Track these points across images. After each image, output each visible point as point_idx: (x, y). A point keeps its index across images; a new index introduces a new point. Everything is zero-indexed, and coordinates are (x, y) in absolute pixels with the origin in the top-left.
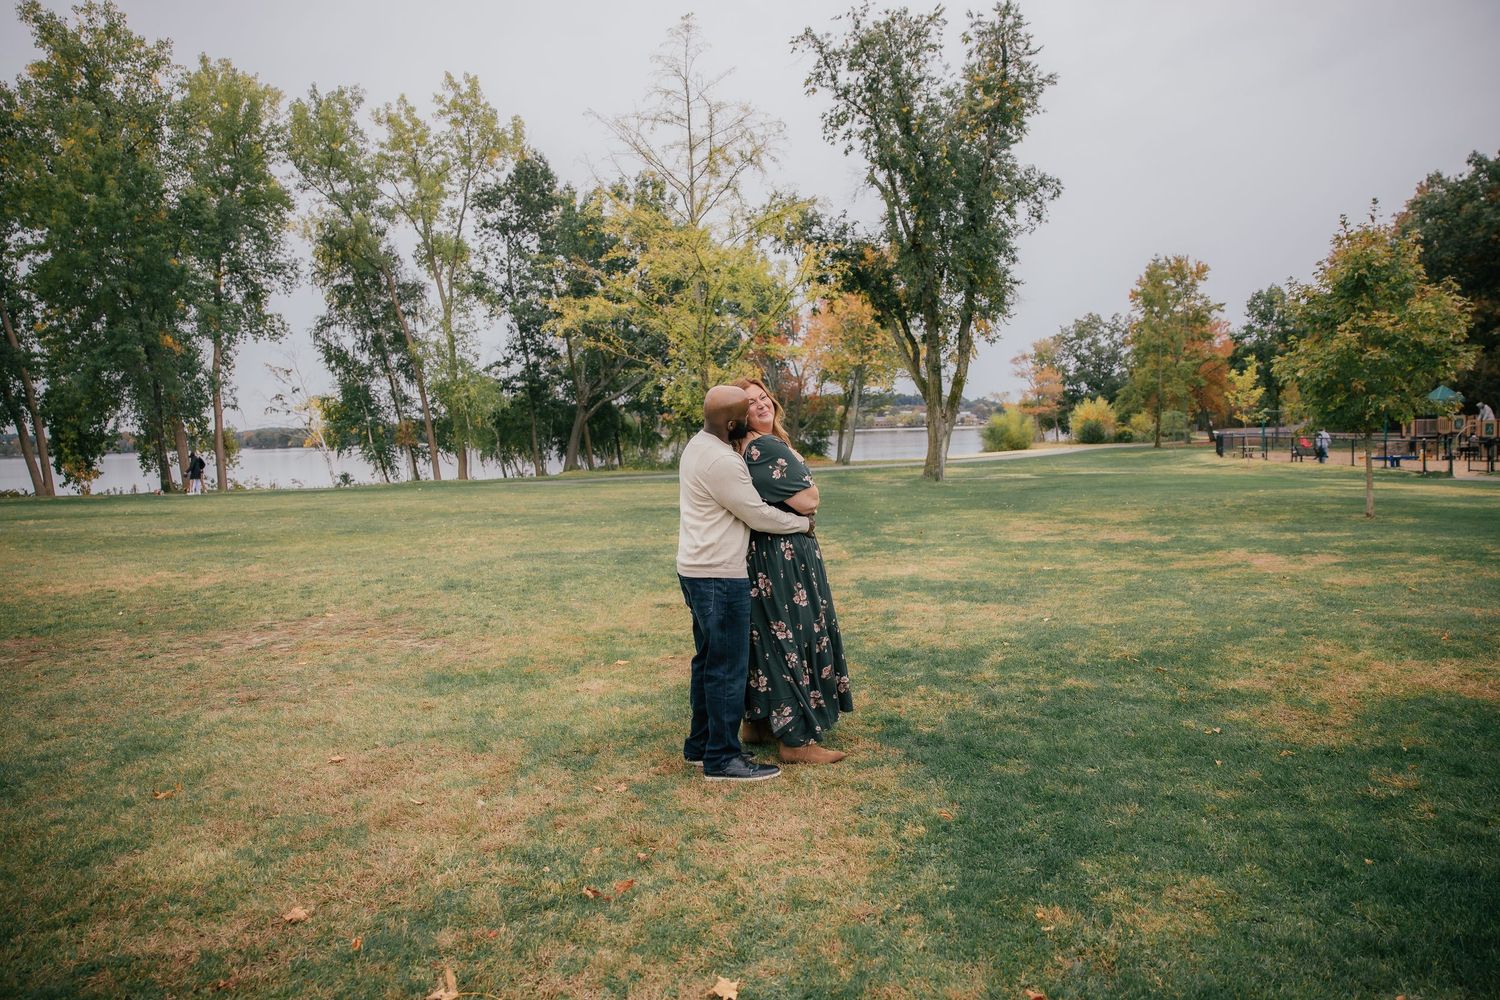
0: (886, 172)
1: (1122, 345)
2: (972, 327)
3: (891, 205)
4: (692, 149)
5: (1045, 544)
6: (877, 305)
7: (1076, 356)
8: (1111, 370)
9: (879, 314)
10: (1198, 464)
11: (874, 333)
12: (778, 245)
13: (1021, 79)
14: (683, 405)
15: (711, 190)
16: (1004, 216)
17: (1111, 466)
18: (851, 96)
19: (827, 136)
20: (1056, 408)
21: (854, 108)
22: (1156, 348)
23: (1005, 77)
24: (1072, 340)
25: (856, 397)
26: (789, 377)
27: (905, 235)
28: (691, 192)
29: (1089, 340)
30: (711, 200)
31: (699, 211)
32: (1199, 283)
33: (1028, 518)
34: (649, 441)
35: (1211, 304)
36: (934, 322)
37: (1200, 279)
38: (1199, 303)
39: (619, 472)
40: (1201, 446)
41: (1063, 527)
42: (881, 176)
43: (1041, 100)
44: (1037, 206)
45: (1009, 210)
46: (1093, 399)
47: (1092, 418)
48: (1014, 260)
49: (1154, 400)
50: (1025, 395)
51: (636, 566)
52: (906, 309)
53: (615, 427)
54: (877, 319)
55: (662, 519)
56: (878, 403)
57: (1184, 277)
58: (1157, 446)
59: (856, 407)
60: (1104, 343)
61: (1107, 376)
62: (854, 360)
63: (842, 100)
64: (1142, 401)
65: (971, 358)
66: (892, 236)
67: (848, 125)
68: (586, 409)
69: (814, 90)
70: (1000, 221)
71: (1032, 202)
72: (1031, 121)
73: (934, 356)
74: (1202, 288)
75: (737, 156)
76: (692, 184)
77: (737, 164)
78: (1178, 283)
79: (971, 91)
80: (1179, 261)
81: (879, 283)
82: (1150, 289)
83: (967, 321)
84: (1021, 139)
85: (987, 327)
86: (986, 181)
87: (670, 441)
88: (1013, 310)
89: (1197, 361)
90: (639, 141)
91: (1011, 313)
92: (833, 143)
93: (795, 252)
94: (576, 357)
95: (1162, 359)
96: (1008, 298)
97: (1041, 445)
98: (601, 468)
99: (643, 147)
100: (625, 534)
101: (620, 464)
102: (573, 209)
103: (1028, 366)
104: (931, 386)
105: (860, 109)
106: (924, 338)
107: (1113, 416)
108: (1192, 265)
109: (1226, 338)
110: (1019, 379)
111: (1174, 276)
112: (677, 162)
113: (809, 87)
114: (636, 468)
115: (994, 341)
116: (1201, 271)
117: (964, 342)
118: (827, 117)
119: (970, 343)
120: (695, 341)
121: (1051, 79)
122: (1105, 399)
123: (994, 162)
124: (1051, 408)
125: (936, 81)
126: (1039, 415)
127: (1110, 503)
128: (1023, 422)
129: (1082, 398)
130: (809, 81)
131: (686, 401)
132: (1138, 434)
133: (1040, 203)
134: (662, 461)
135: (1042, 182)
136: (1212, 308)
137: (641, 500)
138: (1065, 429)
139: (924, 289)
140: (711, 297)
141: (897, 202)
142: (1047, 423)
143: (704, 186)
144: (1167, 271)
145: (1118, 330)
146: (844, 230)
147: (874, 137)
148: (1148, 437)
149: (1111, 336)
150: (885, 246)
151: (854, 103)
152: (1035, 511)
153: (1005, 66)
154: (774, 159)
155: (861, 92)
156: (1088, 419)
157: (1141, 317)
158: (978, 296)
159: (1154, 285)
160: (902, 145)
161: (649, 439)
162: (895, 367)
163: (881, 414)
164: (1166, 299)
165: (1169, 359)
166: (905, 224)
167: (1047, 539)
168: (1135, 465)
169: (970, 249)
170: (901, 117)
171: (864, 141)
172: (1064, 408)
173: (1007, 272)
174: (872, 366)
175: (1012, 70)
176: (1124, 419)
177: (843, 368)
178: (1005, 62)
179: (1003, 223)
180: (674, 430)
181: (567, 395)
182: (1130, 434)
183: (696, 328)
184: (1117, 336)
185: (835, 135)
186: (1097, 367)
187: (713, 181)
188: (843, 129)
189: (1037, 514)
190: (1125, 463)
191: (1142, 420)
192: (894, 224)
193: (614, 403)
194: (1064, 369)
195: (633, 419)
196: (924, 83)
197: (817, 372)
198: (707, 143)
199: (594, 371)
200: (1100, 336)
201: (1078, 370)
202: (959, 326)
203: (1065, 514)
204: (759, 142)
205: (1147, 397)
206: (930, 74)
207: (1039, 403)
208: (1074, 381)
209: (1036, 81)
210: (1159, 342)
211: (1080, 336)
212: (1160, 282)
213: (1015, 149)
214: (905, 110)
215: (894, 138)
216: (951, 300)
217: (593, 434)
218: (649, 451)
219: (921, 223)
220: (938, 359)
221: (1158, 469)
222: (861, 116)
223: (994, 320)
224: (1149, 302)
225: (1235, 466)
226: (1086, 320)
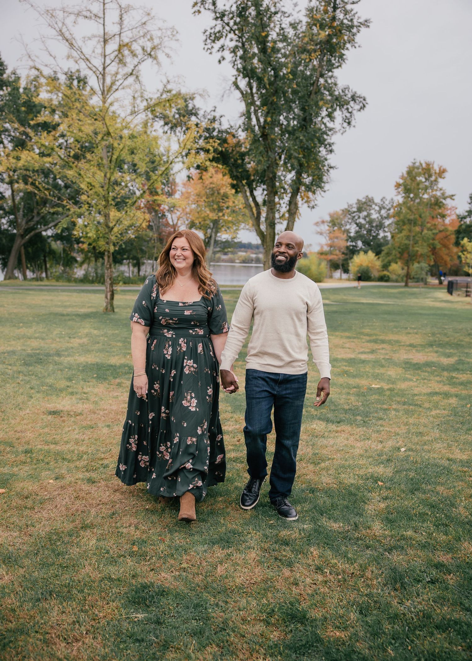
0: (247, 79)
1: (386, 218)
2: (298, 197)
3: (248, 105)
4: (105, 41)
5: (363, 362)
6: (232, 177)
7: (356, 223)
8: (378, 234)
9: (235, 182)
10: (436, 299)
11: (227, 198)
12: (166, 128)
13: (345, 21)
14: (90, 238)
15: (119, 76)
16: (326, 120)
17: (380, 297)
18: (226, 19)
19: (206, 47)
20: (342, 257)
21: (227, 28)
22: (410, 221)
23: (334, 19)
24: (354, 212)
25: (212, 242)
26: (167, 224)
27: (257, 128)
28: (104, 75)
29: (365, 213)
30: (118, 83)
31: (109, 91)
32: (440, 180)
33: (342, 337)
34: (67, 263)
35: (447, 194)
36: (273, 191)
37: (441, 177)
38: (438, 194)
39: (45, 282)
40: (434, 287)
41: (371, 345)
42: (243, 83)
43: (358, 38)
44: (348, 115)
45: (330, 115)
46: (366, 252)
47: (365, 264)
48: (331, 151)
49: (406, 255)
50: (322, 247)
51: (38, 368)
52: (253, 181)
53: (44, 250)
54: (233, 186)
55: (70, 323)
56: (226, 246)
57: (430, 176)
58: (406, 285)
59: (212, 247)
60: (375, 216)
61: (375, 237)
62: (213, 216)
63: (219, 22)
64: (398, 255)
65: (296, 219)
66: (248, 128)
67: (222, 41)
68: (23, 236)
69: (199, 12)
70: (323, 123)
71: (345, 112)
72: (349, 53)
73: (271, 215)
74: (442, 183)
75: (139, 51)
76: (104, 69)
77: (140, 57)
78: (426, 179)
79: (310, 26)
80: (428, 165)
81: (236, 161)
82: (409, 182)
83: (295, 192)
84: (340, 66)
85: (308, 197)
86: (316, 93)
87: (82, 263)
88: (327, 187)
89: (434, 231)
90: (64, 30)
91: (326, 189)
92: (211, 53)
93: (178, 134)
94: (18, 199)
95: (413, 228)
96: (325, 178)
97: (331, 280)
98: (33, 279)
99: (67, 35)
100: (37, 335)
101: (47, 277)
102: (18, 89)
103: (325, 228)
104: (268, 236)
105: (231, 29)
106: (265, 202)
107: (378, 264)
108: (436, 168)
109: (454, 217)
110: (319, 236)
111: (424, 174)
112: (94, 52)
113: (196, 8)
114: (57, 281)
115: (313, 207)
116: (442, 173)
117: (293, 206)
118: (208, 33)
119: (297, 208)
120: (101, 189)
121: (366, 24)
122: (373, 252)
123: (322, 81)
124: (338, 257)
125: (287, 15)
126: (331, 261)
127: (396, 327)
128: (320, 264)
129: (358, 252)
130: (196, 4)
131: (92, 234)
132: (393, 277)
133: (350, 113)
134: (76, 276)
135: (353, 98)
136: (447, 197)
137: (56, 306)
138: (346, 271)
139: (268, 167)
140: (115, 157)
141: (253, 103)
142: (335, 266)
143: (113, 73)
144: (420, 170)
145: (384, 208)
146: (214, 120)
147: (240, 53)
148: (400, 279)
149: (379, 212)
150: (242, 135)
151: (228, 24)
152: (345, 331)
153: (334, 11)
154: (168, 56)
155: (233, 17)
156: (361, 265)
157: (401, 200)
158: (304, 175)
159: (411, 179)
160: (260, 60)
161: (68, 261)
162: (239, 222)
163: (226, 254)
164: (419, 189)
165: (418, 229)
166: (258, 120)
167: (363, 357)
168: (397, 298)
169: (301, 141)
170: (261, 39)
171: (233, 54)
172: (348, 257)
173: (326, 159)
174: (225, 221)
175: (340, 15)
176: (385, 267)
177: (205, 220)
178: (335, 8)
179: (325, 124)
180: (86, 255)
181: (10, 226)
182: (388, 276)
183: (102, 181)
184: (383, 212)
185: (212, 47)
186: (369, 231)
187: (120, 70)
188: (218, 45)
189: (347, 334)
190: (389, 296)
191: (396, 268)
192: (249, 118)
193: (44, 233)
194: (348, 231)
195: (57, 246)
196: (279, 15)
197: (187, 222)
198: (117, 38)
199: (29, 210)
200: (372, 211)
201: (357, 232)
202: (290, 195)
203: (368, 335)
204: (156, 41)
205: (401, 253)
206: (283, 9)
207: (331, 253)
208: (354, 239)
209: (356, 23)
210: (412, 217)
211: (360, 210)
212: (415, 178)
213: (336, 72)
214: (263, 34)
215: (254, 55)
216: (285, 176)
217: (27, 253)
218: (68, 269)
219: (269, 119)
220: (274, 218)
221: (412, 302)
222: (231, 35)
223: (314, 193)
224: (407, 190)
225: (462, 302)
226: (364, 200)
